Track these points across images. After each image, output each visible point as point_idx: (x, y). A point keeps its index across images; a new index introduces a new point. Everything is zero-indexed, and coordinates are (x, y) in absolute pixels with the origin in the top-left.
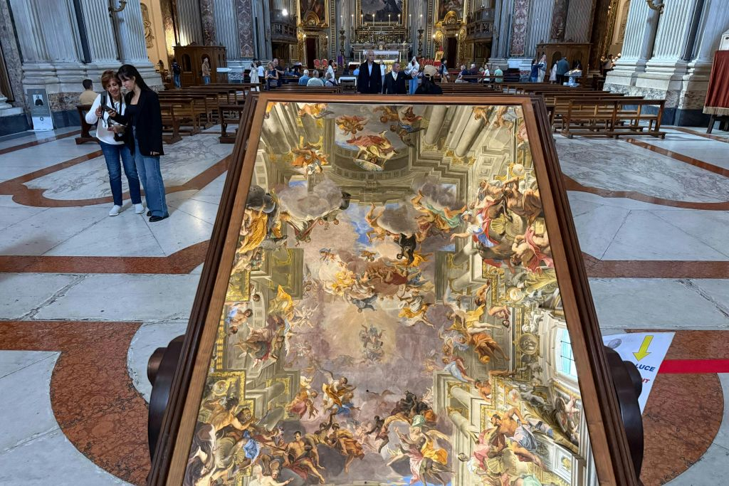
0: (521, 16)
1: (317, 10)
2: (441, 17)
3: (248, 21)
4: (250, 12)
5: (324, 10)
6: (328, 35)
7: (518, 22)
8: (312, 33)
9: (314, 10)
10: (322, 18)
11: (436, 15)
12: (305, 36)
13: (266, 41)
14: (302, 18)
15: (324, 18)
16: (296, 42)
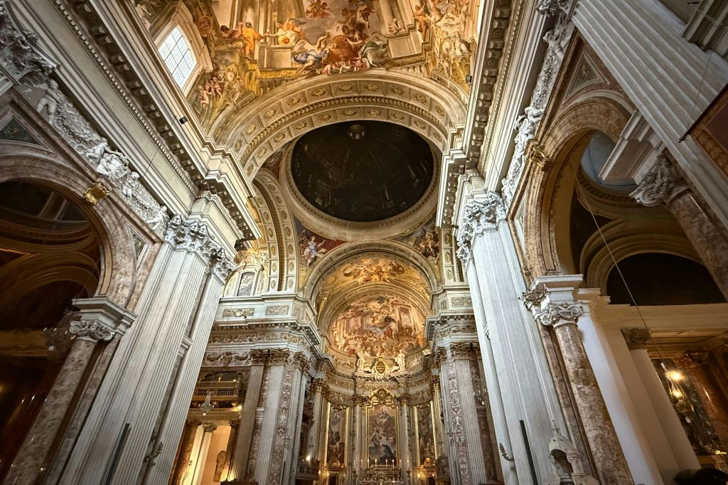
0: (463, 463)
1: (339, 456)
2: (422, 462)
3: (279, 464)
4: (282, 458)
5: (343, 456)
6: (346, 473)
7: (462, 467)
8: (334, 472)
9: (337, 456)
10: (342, 462)
11: (419, 461)
12: (328, 474)
13: (290, 478)
14: (328, 461)
15: (343, 462)
16: (318, 478)
